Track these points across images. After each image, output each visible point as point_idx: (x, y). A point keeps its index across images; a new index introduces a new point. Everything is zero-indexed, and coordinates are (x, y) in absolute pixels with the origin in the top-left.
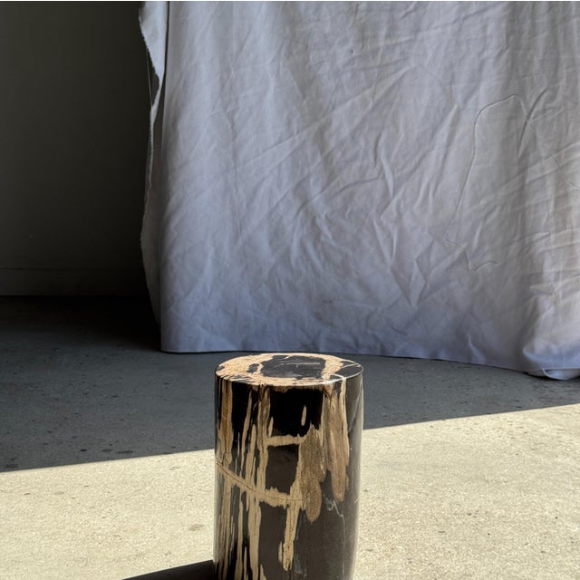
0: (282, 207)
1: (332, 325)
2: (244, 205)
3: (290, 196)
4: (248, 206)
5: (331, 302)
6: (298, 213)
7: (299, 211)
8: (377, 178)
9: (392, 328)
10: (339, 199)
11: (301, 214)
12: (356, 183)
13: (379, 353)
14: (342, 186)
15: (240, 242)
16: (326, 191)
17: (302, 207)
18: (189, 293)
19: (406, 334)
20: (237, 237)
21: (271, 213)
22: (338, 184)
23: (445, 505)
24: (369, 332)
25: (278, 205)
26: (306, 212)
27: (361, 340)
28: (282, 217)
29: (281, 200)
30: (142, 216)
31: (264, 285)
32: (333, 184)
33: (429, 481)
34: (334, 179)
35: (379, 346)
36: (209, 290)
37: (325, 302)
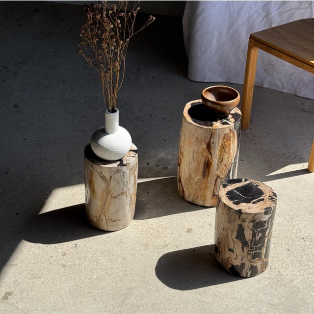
0: (255, 16)
1: (272, 75)
2: (236, 14)
3: (260, 10)
4: (237, 14)
5: (273, 65)
6: (263, 20)
7: (264, 18)
8: (307, 8)
9: (302, 82)
10: (286, 15)
11: (265, 20)
12: (296, 9)
13: (293, 93)
14: (288, 9)
15: (231, 32)
16: (280, 10)
17: (266, 16)
18: (204, 54)
19: (308, 86)
20: (230, 29)
21: (249, 18)
22: (286, 7)
23: (294, 231)
24: (290, 82)
25: (253, 14)
26: (268, 20)
27: (285, 85)
28: (254, 21)
29: (256, 12)
30: (184, 10)
31: (241, 53)
32: (283, 7)
33: (292, 211)
34: (284, 5)
35: (293, 90)
36: (213, 53)
37: (270, 64)
